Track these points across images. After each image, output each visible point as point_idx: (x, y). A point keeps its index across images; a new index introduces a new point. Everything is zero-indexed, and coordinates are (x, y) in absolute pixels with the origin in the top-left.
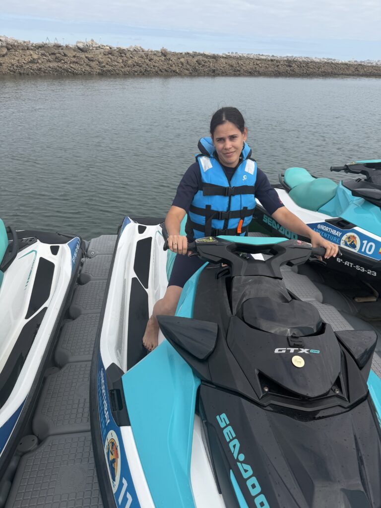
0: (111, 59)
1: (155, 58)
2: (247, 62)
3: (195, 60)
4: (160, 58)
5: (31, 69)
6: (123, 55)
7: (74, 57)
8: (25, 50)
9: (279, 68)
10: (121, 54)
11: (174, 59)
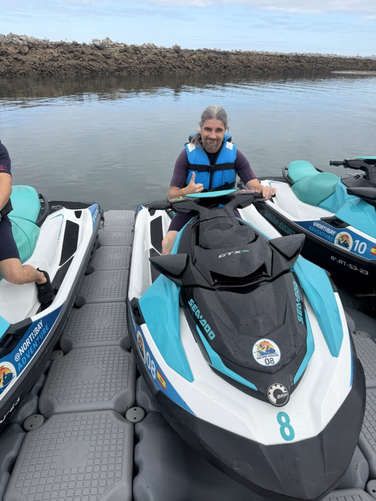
0: (127, 57)
1: (169, 55)
2: (258, 58)
3: (206, 56)
4: (173, 55)
5: (52, 66)
6: (138, 52)
7: (92, 54)
8: (45, 48)
9: (288, 64)
10: (136, 51)
11: (186, 55)
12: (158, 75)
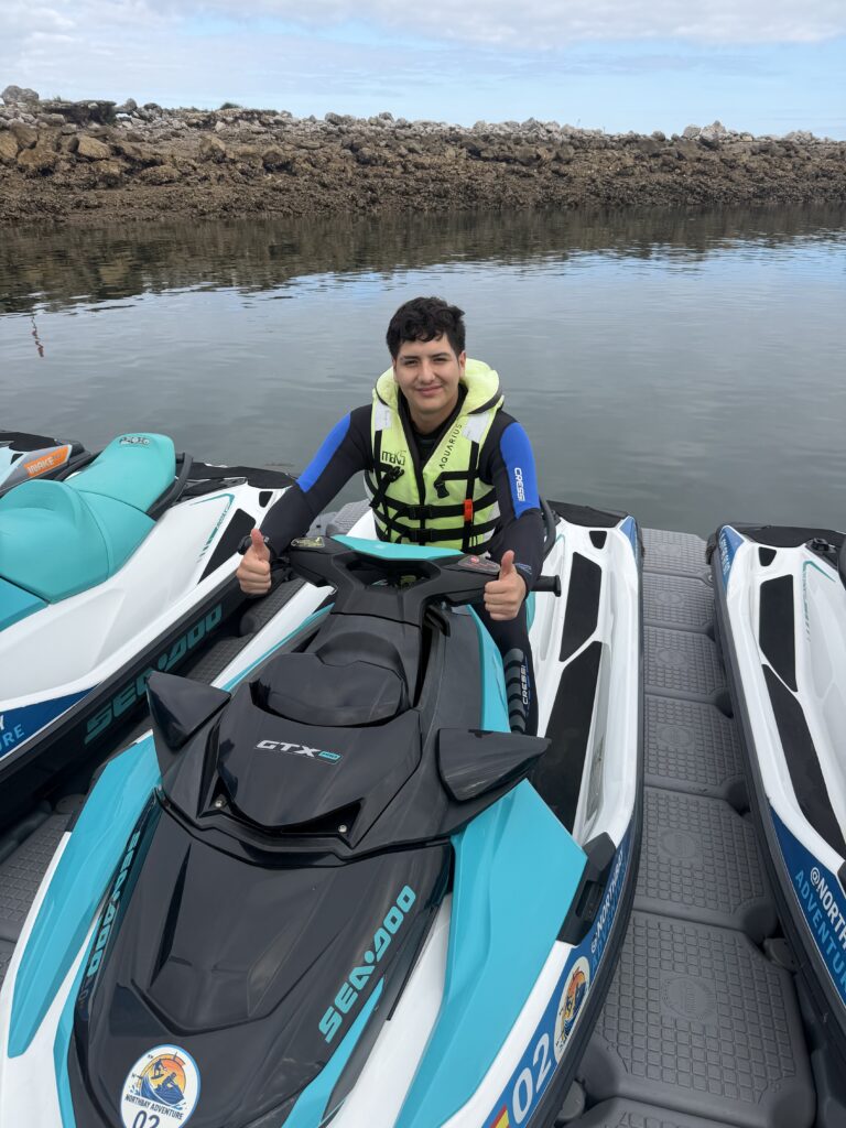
0: (770, 163)
5: (628, 188)
6: (792, 153)
7: (699, 160)
8: (602, 148)
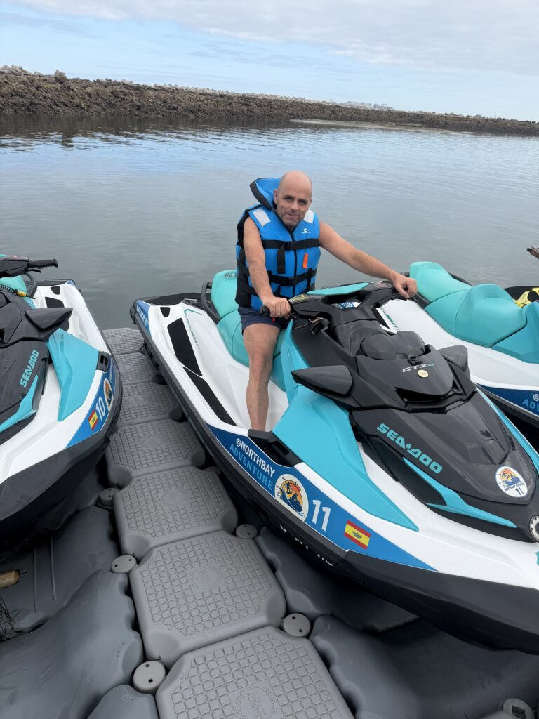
1: (46, 85)
2: (188, 97)
3: (108, 91)
4: (54, 86)
9: (232, 107)
11: (76, 88)
12: (29, 115)
